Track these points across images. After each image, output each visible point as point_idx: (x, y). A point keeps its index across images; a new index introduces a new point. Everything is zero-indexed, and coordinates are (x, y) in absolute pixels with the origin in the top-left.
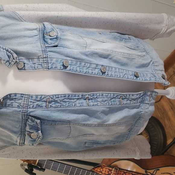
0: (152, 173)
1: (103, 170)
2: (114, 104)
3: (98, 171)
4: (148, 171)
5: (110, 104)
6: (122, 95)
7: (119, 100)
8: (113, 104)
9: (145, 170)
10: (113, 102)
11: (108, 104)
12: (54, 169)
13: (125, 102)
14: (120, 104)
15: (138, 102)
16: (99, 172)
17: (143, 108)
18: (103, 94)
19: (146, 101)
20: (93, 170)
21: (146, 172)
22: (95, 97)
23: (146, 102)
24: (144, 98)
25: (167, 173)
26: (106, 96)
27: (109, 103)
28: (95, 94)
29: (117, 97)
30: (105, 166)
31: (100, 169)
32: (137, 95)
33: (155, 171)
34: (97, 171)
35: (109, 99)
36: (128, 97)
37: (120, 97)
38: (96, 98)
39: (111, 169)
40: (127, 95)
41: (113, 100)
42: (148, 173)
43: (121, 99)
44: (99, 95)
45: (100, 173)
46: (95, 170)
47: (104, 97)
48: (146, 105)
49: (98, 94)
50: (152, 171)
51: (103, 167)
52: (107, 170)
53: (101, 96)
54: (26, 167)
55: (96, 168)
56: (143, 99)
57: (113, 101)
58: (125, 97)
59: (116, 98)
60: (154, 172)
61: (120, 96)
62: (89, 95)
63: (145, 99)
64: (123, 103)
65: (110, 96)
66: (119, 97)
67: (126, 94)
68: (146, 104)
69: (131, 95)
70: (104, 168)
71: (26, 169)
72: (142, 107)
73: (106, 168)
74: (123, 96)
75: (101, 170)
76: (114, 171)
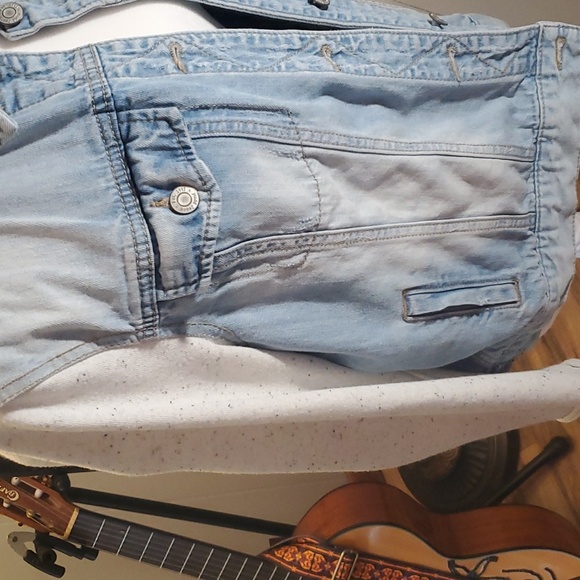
0: (472, 569)
1: (304, 558)
2: (432, 75)
3: (285, 561)
4: (458, 562)
5: (418, 73)
6: (453, 41)
7: (445, 59)
8: (428, 75)
9: (447, 559)
10: (425, 67)
11: (409, 72)
12: (131, 552)
13: (469, 70)
14: (452, 77)
15: (515, 71)
16: (290, 563)
17: (532, 95)
18: (380, 35)
19: (543, 67)
20: (267, 556)
21: (451, 565)
22: (355, 45)
23: (546, 70)
24: (533, 54)
25: (521, 571)
26: (394, 43)
27: (412, 71)
28: (350, 36)
29: (437, 50)
30: (311, 543)
31: (294, 554)
32: (507, 40)
33: (482, 562)
34: (282, 559)
35: (410, 55)
36: (474, 48)
37: (448, 46)
38: (359, 49)
39: (331, 554)
40: (472, 38)
41: (422, 60)
42: (458, 569)
43: (453, 59)
44: (368, 41)
45: (294, 569)
46: (274, 555)
47: (389, 46)
48: (544, 81)
49: (363, 37)
50: (471, 564)
51: (304, 546)
52: (320, 558)
53: (375, 45)
54: (31, 546)
55: (278, 548)
56: (532, 60)
57: (426, 64)
58: (464, 50)
59: (434, 52)
60: (478, 566)
61: (445, 44)
62: (327, 38)
63: (538, 58)
64: (462, 74)
65: (410, 45)
66: (443, 48)
67: (467, 36)
68: (546, 77)
69: (485, 39)
70: (307, 549)
71: (30, 552)
72: (530, 93)
73: (315, 552)
74: (458, 45)
75: (298, 556)
76: (342, 561)
